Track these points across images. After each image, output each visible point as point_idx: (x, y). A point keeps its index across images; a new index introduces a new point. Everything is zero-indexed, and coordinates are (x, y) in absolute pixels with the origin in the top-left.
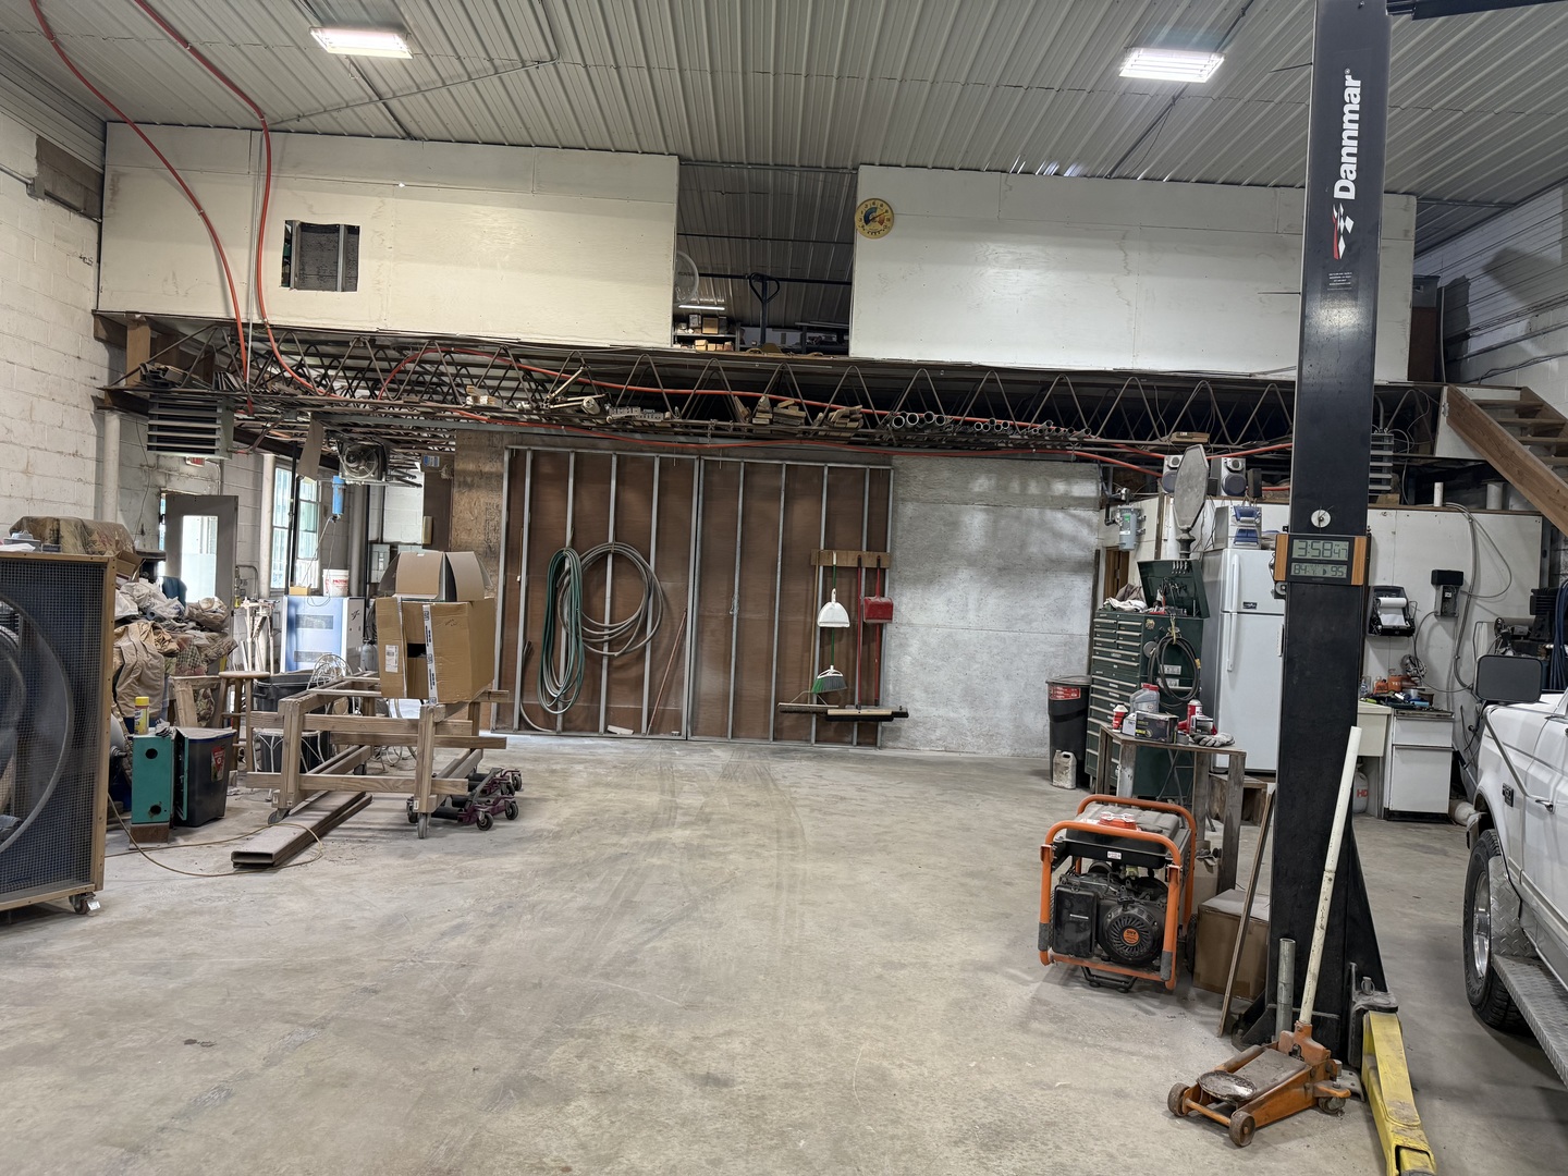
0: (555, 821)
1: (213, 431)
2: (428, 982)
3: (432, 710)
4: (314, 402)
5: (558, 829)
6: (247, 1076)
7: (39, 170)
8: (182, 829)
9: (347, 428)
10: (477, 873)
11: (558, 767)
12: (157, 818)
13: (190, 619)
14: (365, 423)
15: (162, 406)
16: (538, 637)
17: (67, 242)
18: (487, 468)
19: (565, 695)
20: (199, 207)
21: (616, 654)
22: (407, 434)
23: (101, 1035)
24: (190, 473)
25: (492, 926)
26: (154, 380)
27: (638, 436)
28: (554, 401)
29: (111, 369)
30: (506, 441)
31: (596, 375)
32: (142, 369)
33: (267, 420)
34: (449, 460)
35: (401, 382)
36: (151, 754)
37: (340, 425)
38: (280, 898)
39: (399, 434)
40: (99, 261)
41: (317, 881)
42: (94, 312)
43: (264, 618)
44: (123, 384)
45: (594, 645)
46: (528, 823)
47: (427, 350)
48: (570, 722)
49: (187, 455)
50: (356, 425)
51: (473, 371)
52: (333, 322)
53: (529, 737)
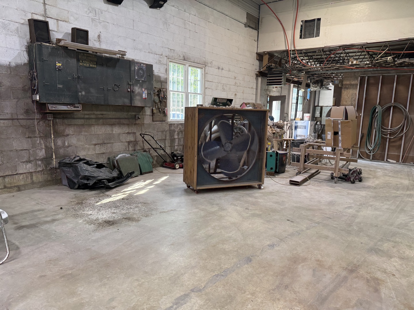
0: (374, 184)
1: (281, 79)
2: (344, 219)
3: (340, 150)
4: (306, 69)
5: (375, 186)
6: (302, 231)
7: (247, 21)
8: (276, 174)
9: (313, 75)
10: (352, 194)
11: (372, 169)
12: (272, 170)
13: (276, 126)
14: (318, 73)
15: (270, 74)
16: (366, 132)
17: (252, 37)
18: (353, 83)
19: (373, 149)
20: (280, 22)
21: (392, 137)
22: (329, 75)
23: (269, 214)
24: (275, 90)
25: (359, 208)
26: (269, 68)
27: (405, 68)
28: (377, 60)
29: (259, 67)
30: (359, 74)
31: (392, 50)
32: (266, 65)
33: (293, 75)
34: (341, 81)
35: (330, 61)
36: (271, 156)
37: (311, 75)
38: (302, 192)
39: (327, 76)
40: (258, 40)
41: (310, 190)
42: (257, 53)
43: (289, 126)
44: (262, 70)
45: (384, 135)
46: (365, 183)
47: (338, 50)
48: (375, 157)
49: (274, 86)
50: (316, 74)
51: (350, 54)
52: (313, 46)
53: (362, 160)
